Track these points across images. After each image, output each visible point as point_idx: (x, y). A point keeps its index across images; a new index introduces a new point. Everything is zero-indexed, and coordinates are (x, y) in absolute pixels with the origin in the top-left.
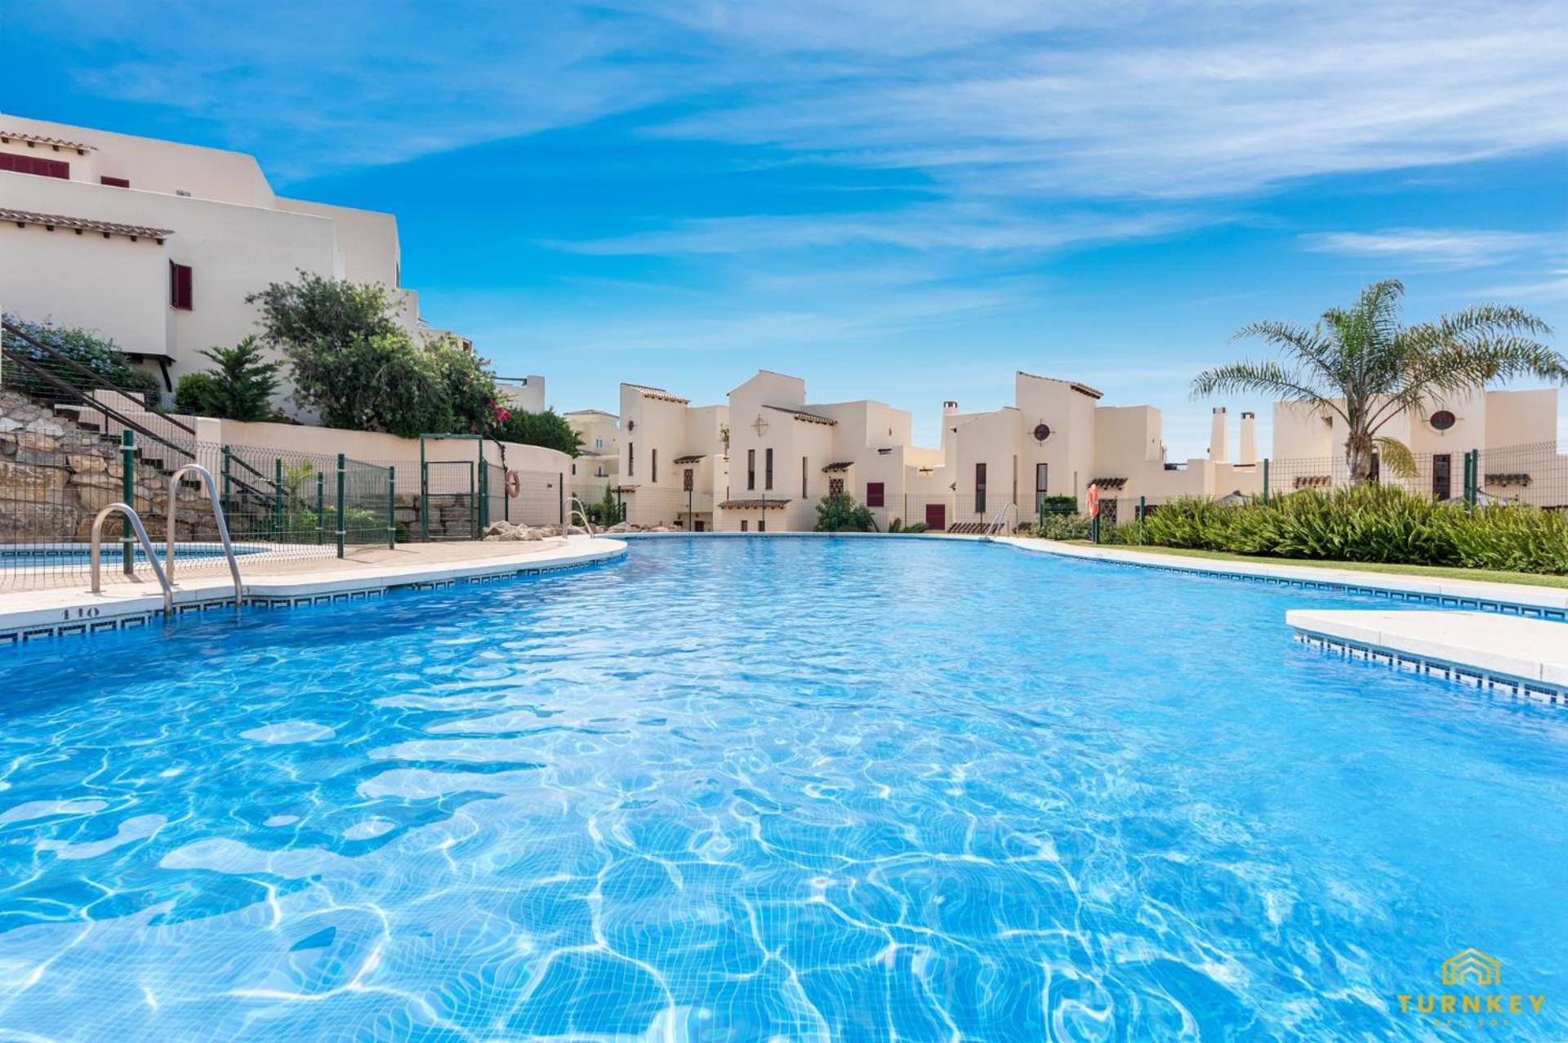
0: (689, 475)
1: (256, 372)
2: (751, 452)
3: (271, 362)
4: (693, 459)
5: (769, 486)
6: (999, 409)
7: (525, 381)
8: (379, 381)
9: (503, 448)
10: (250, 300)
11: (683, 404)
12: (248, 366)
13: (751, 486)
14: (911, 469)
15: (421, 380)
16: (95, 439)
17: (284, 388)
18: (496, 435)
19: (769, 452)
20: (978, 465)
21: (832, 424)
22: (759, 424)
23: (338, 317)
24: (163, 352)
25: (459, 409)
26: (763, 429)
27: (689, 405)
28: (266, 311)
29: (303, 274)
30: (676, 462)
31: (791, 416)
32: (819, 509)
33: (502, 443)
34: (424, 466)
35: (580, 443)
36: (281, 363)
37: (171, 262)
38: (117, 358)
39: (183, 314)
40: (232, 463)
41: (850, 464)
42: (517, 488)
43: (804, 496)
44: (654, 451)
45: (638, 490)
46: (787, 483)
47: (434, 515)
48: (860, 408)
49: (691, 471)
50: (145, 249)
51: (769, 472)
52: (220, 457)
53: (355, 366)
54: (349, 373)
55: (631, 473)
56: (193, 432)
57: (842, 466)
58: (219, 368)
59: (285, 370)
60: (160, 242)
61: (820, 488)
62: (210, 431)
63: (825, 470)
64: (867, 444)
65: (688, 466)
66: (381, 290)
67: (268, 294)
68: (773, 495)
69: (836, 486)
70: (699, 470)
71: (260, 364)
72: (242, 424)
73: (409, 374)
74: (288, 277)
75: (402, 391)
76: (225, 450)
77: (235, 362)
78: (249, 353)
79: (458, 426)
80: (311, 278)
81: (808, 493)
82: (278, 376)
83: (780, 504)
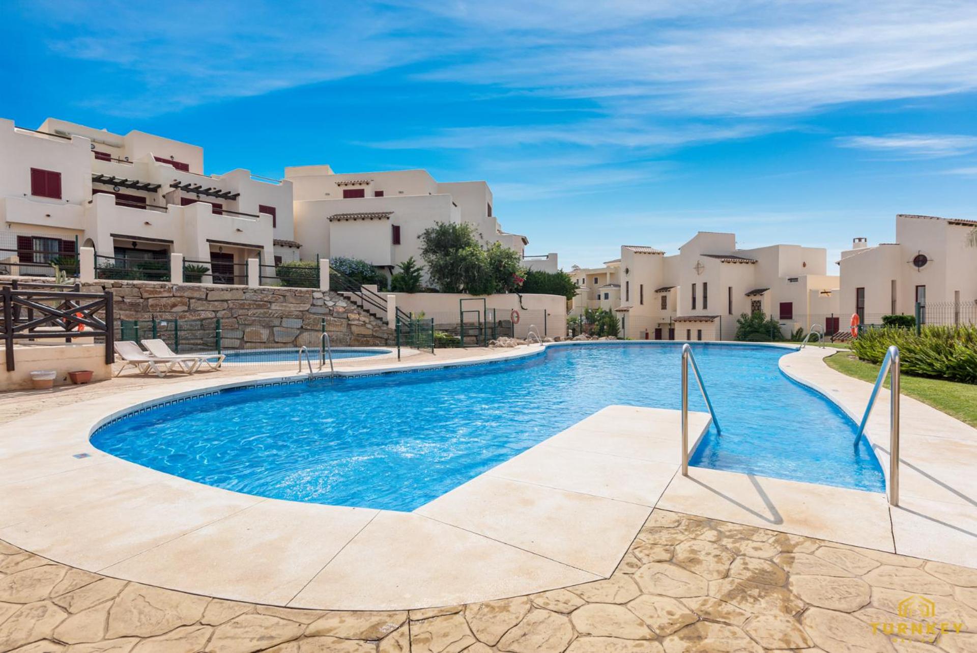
0: (664, 299)
1: (415, 271)
2: (694, 285)
3: (419, 267)
4: (666, 289)
5: (705, 307)
6: (877, 246)
7: (548, 256)
8: (461, 270)
9: (521, 297)
10: (419, 237)
11: (661, 255)
12: (412, 270)
13: (694, 307)
14: (814, 292)
15: (480, 267)
16: (355, 307)
17: (425, 278)
18: (518, 291)
19: (705, 285)
20: (858, 289)
21: (753, 263)
22: (698, 267)
23: (448, 241)
24: (390, 264)
25: (500, 279)
26: (701, 270)
27: (665, 255)
28: (425, 241)
29: (437, 223)
30: (657, 291)
31: (718, 261)
32: (739, 321)
33: (520, 294)
34: (462, 313)
35: (577, 288)
36: (424, 266)
37: (393, 225)
38: (373, 268)
39: (397, 246)
40: (398, 311)
41: (766, 290)
42: (518, 320)
43: (730, 312)
44: (641, 286)
45: (631, 310)
46: (718, 305)
47: (489, 331)
48: (774, 251)
49: (666, 297)
50: (384, 221)
51: (705, 297)
52: (395, 309)
53: (452, 264)
54: (449, 268)
55: (627, 300)
56: (386, 301)
57: (759, 292)
58: (402, 271)
59: (426, 268)
60: (388, 218)
61: (743, 307)
62: (392, 299)
63: (748, 295)
64: (780, 276)
65: (664, 294)
66: (467, 225)
67: (425, 234)
68: (709, 312)
69: (756, 306)
70: (670, 296)
71: (415, 268)
72: (410, 294)
73: (473, 266)
74: (432, 225)
75: (470, 274)
76: (396, 308)
77: (408, 267)
78: (412, 264)
79: (498, 288)
80: (440, 224)
81: (733, 311)
82: (422, 273)
83: (710, 319)
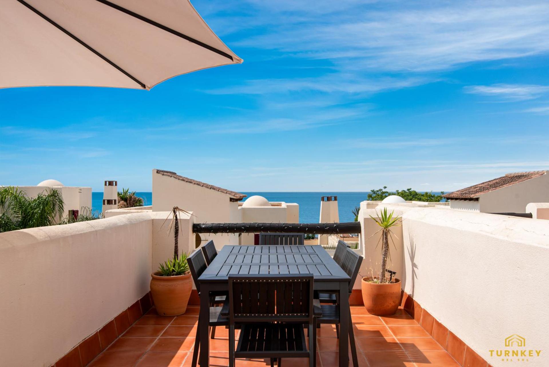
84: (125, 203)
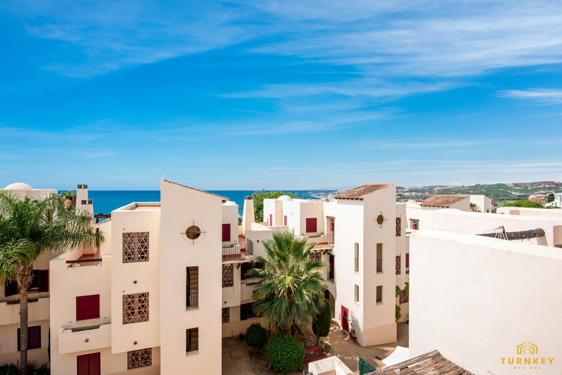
84: (70, 201)
